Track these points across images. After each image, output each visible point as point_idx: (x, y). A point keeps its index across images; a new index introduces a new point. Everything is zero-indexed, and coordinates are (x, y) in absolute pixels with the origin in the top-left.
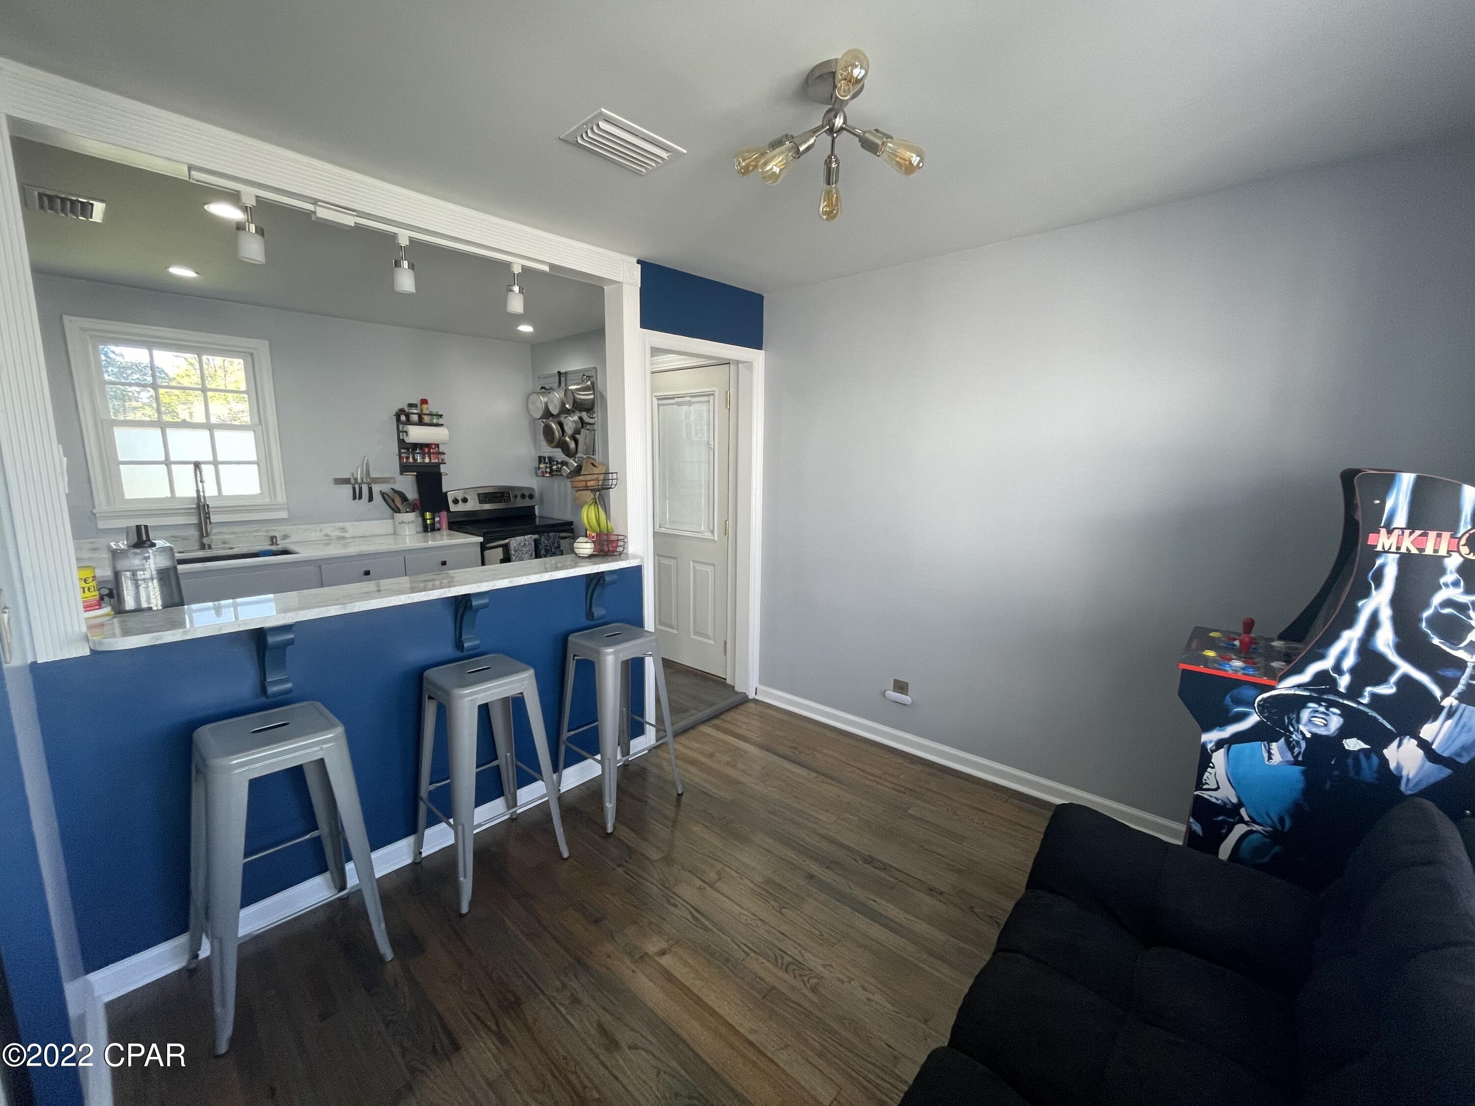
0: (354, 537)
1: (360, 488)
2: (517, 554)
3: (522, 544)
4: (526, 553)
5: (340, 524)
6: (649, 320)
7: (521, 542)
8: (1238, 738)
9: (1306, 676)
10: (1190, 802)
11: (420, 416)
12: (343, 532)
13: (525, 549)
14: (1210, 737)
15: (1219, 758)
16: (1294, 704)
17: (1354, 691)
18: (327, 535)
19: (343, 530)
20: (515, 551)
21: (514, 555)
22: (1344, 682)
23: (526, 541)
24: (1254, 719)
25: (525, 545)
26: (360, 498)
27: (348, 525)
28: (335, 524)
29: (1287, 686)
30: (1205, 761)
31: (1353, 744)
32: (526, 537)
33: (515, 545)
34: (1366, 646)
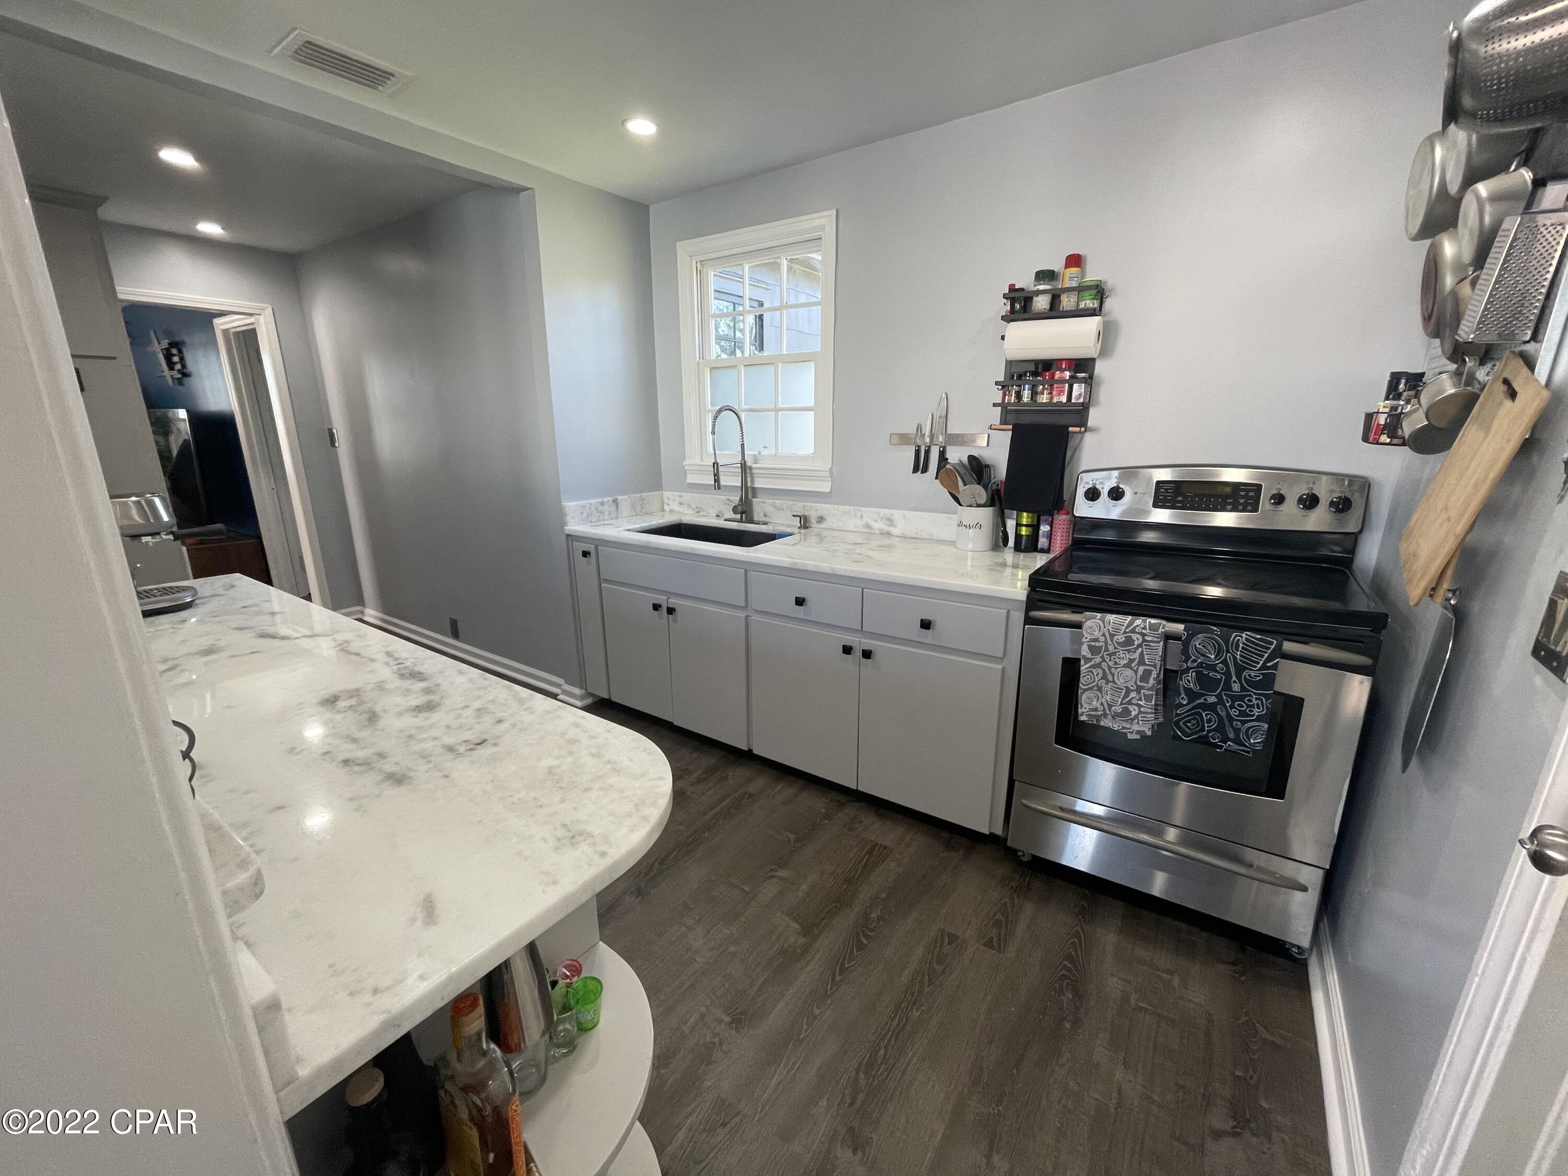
0: (904, 537)
1: (927, 452)
2: (1098, 660)
3: (1121, 638)
4: (1128, 666)
5: (886, 512)
7: (1117, 630)
11: (1055, 298)
12: (890, 526)
13: (1123, 657)
18: (868, 526)
19: (890, 521)
20: (1094, 650)
21: (1088, 660)
23: (1133, 631)
25: (1129, 641)
26: (925, 470)
27: (897, 514)
28: (880, 510)
32: (1139, 622)
33: (1096, 634)
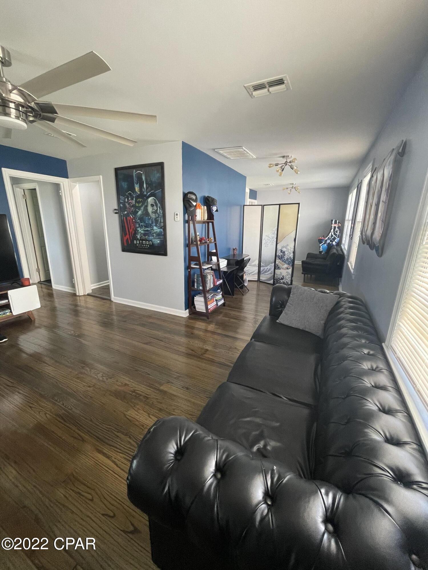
6: (250, 198)
8: (323, 244)
9: (328, 238)
10: (319, 252)
14: (320, 245)
15: (321, 247)
16: (327, 240)
17: (331, 238)
22: (330, 238)
24: (324, 242)
29: (326, 239)
30: (320, 247)
31: (331, 243)
34: (332, 234)
